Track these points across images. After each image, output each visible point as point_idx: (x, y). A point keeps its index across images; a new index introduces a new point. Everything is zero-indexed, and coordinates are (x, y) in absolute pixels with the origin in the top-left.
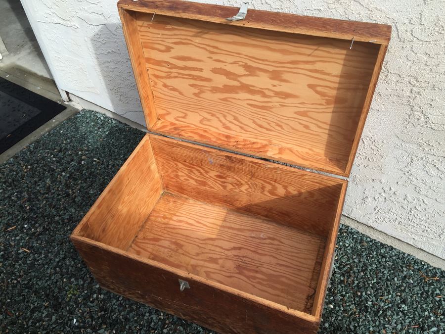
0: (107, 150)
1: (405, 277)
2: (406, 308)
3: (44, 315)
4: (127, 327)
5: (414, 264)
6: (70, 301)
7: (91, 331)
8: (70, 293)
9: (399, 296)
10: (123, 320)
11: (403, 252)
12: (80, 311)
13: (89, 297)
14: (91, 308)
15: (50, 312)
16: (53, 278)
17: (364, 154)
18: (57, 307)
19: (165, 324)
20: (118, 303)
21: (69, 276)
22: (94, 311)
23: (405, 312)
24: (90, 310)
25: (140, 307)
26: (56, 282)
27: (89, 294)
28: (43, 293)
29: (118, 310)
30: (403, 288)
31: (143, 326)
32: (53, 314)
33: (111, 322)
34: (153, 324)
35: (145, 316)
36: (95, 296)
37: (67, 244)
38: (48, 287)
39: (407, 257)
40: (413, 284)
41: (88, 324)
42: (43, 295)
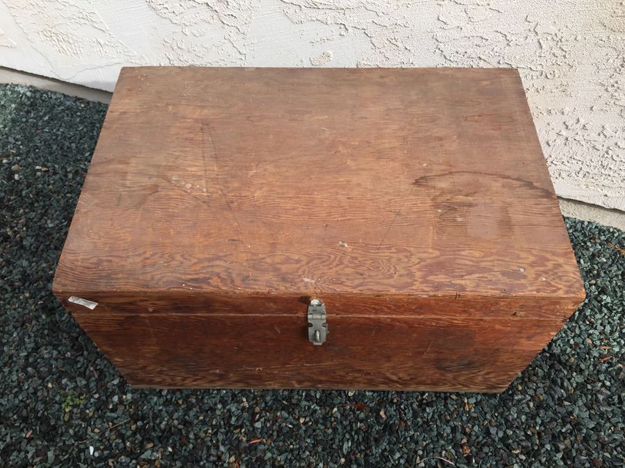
0: (55, 147)
1: (593, 255)
2: (609, 300)
3: (30, 455)
4: (191, 436)
5: (599, 234)
6: (71, 418)
7: (128, 460)
8: (68, 404)
9: (595, 285)
10: (180, 427)
11: (580, 221)
12: (96, 430)
13: (106, 403)
14: (115, 421)
15: (40, 447)
16: (26, 387)
17: (539, 68)
18: (50, 434)
19: (254, 415)
20: (162, 400)
21: (55, 377)
22: (122, 425)
23: (609, 305)
24: (114, 424)
25: (202, 398)
26: (35, 393)
27: (104, 398)
28: (15, 417)
29: (167, 412)
30: (595, 272)
31: (218, 427)
32: (48, 448)
33: (160, 434)
34: (234, 419)
35: (215, 410)
36: (116, 399)
37: (34, 322)
38: (22, 404)
39: (587, 226)
40: (606, 263)
41: (117, 449)
42: (15, 420)
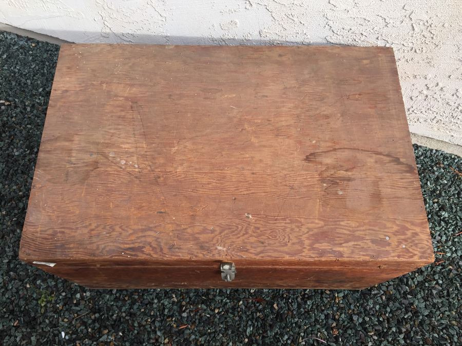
1: (438, 178)
2: (446, 215)
3: (18, 339)
4: (136, 325)
5: (444, 160)
6: (46, 311)
7: (90, 342)
8: (43, 301)
9: (437, 202)
10: (127, 318)
11: (429, 149)
12: (66, 320)
13: (71, 299)
14: (79, 313)
15: (25, 333)
16: (10, 287)
17: (411, 45)
18: (32, 323)
19: (181, 307)
20: (113, 298)
21: (31, 279)
22: (84, 316)
23: (446, 219)
24: (78, 315)
25: (143, 295)
26: (17, 292)
27: (69, 296)
28: (4, 310)
29: (117, 306)
30: (438, 192)
31: (155, 316)
32: (30, 334)
33: (113, 323)
34: (166, 311)
35: (153, 303)
36: (78, 296)
37: (11, 235)
38: (8, 301)
39: (435, 154)
40: (447, 184)
41: (82, 333)
42: (5, 313)
